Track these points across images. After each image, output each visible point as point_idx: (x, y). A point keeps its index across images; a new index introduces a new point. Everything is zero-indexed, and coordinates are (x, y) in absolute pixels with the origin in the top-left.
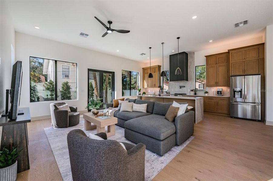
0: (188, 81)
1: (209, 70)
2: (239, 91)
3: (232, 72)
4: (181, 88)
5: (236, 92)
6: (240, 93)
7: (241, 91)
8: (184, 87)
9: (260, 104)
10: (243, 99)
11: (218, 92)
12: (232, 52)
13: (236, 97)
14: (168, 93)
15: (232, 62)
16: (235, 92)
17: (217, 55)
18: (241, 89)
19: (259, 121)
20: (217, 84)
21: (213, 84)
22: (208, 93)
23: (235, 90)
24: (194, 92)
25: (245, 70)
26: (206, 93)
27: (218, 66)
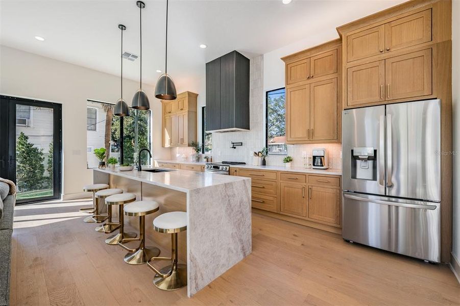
0: (249, 129)
1: (292, 96)
2: (369, 158)
3: (350, 95)
4: (235, 148)
5: (358, 162)
6: (370, 163)
7: (374, 158)
8: (241, 144)
9: (438, 205)
10: (381, 183)
11: (314, 157)
12: (348, 34)
13: (358, 176)
14: (210, 160)
15: (350, 65)
16: (355, 158)
17: (313, 52)
18: (375, 151)
19: (432, 264)
20: (311, 137)
21: (301, 136)
22: (291, 160)
23: (354, 154)
24: (260, 158)
25: (386, 87)
26: (288, 161)
27: (312, 85)
